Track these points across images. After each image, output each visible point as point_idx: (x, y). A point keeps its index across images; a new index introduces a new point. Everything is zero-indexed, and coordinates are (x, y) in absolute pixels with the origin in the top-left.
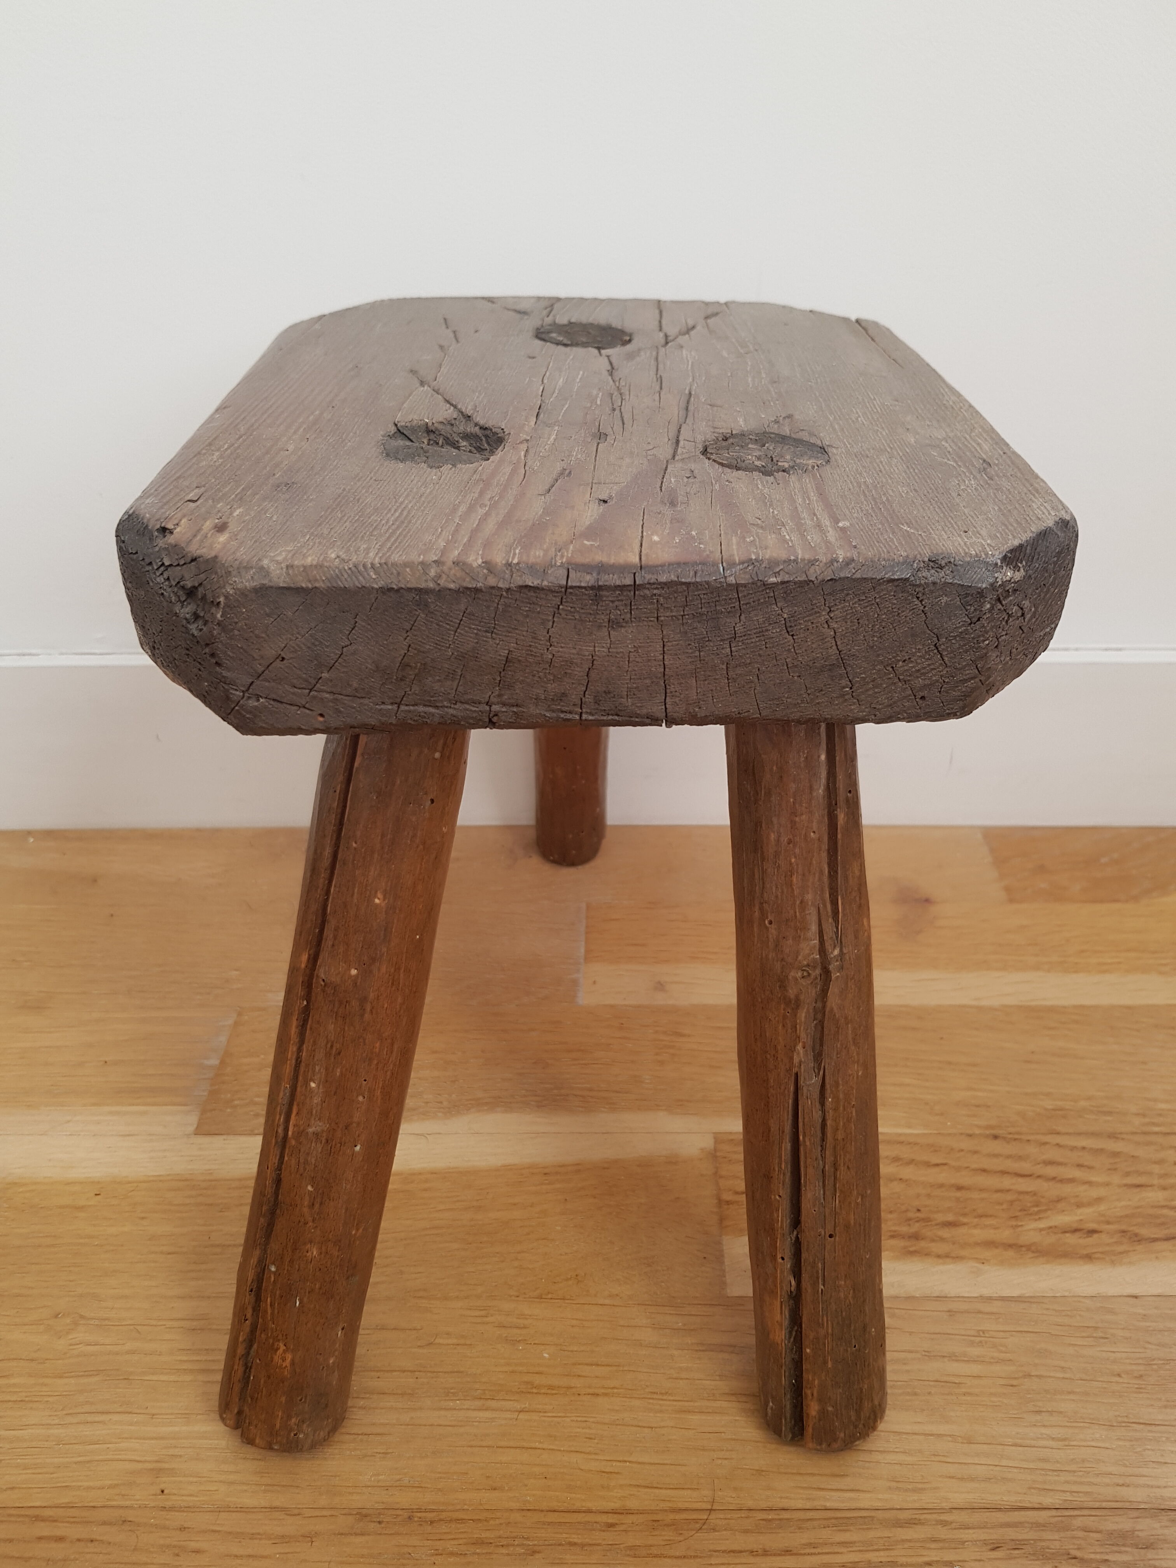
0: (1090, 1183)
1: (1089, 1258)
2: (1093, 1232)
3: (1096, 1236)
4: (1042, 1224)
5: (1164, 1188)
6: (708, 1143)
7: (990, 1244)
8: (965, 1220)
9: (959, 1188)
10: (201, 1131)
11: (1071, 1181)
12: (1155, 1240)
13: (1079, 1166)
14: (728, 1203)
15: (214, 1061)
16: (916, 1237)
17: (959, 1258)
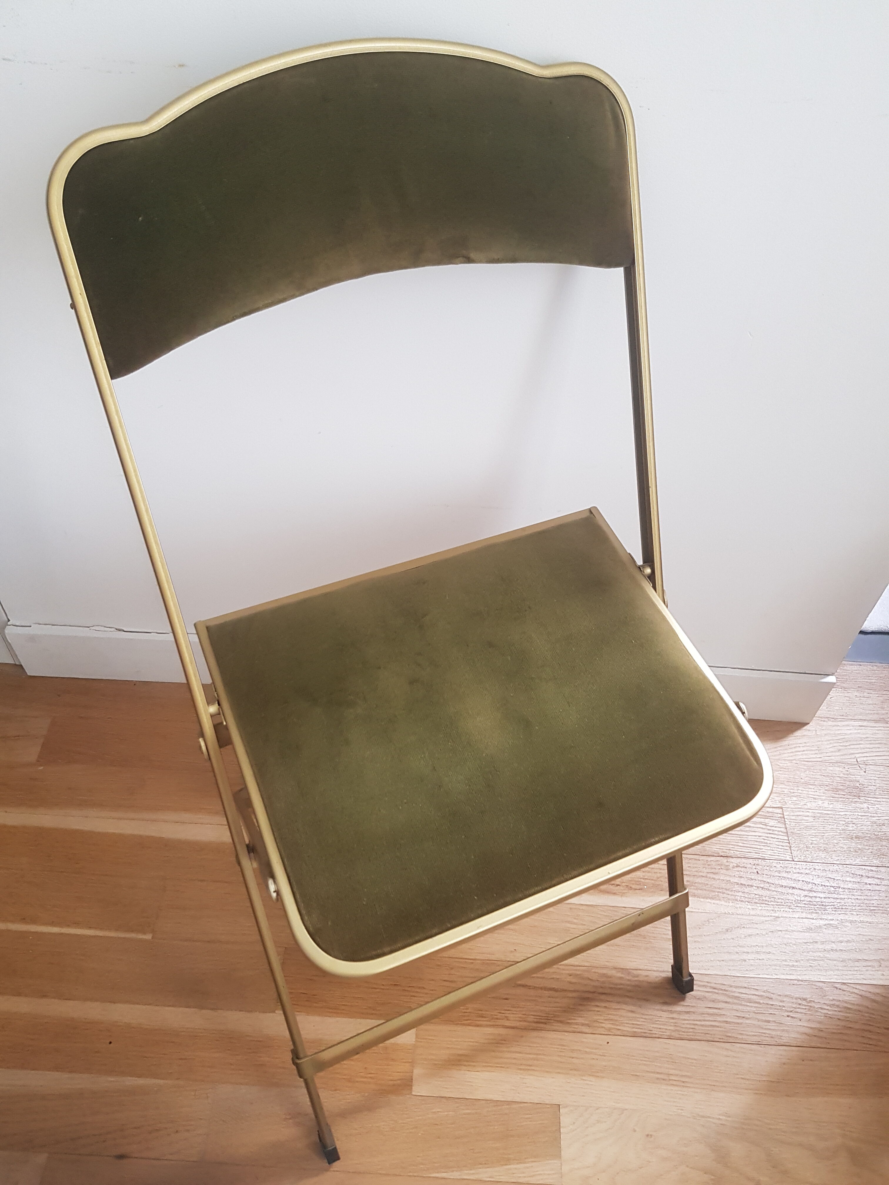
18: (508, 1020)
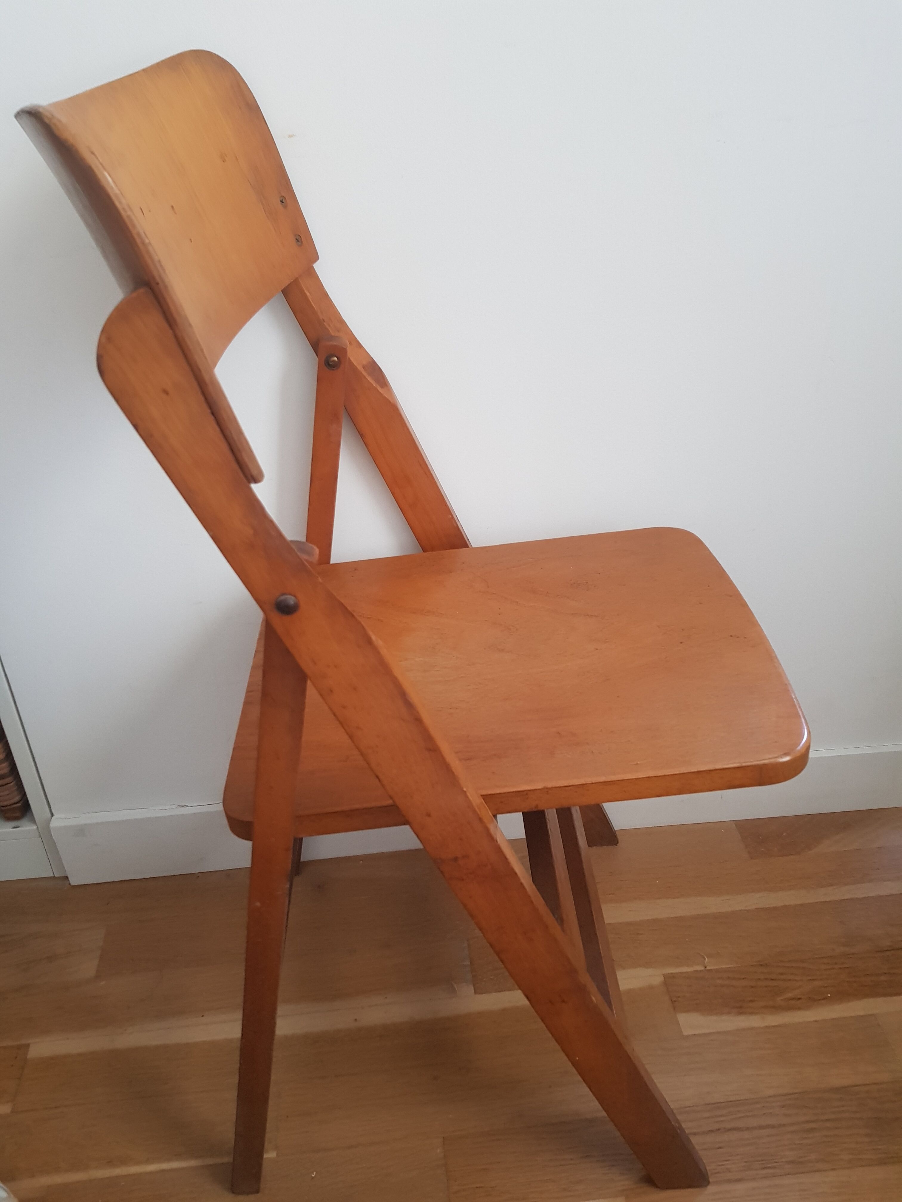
0: (796, 980)
1: (799, 1009)
2: (799, 999)
3: (800, 1000)
4: (781, 998)
5: (821, 980)
6: (661, 979)
7: (765, 1007)
8: (756, 999)
9: (752, 987)
10: (475, 993)
11: (790, 980)
12: (820, 1000)
13: (792, 974)
14: (675, 1001)
15: (468, 963)
16: (741, 1007)
17: (756, 1014)
18: (730, 1172)
